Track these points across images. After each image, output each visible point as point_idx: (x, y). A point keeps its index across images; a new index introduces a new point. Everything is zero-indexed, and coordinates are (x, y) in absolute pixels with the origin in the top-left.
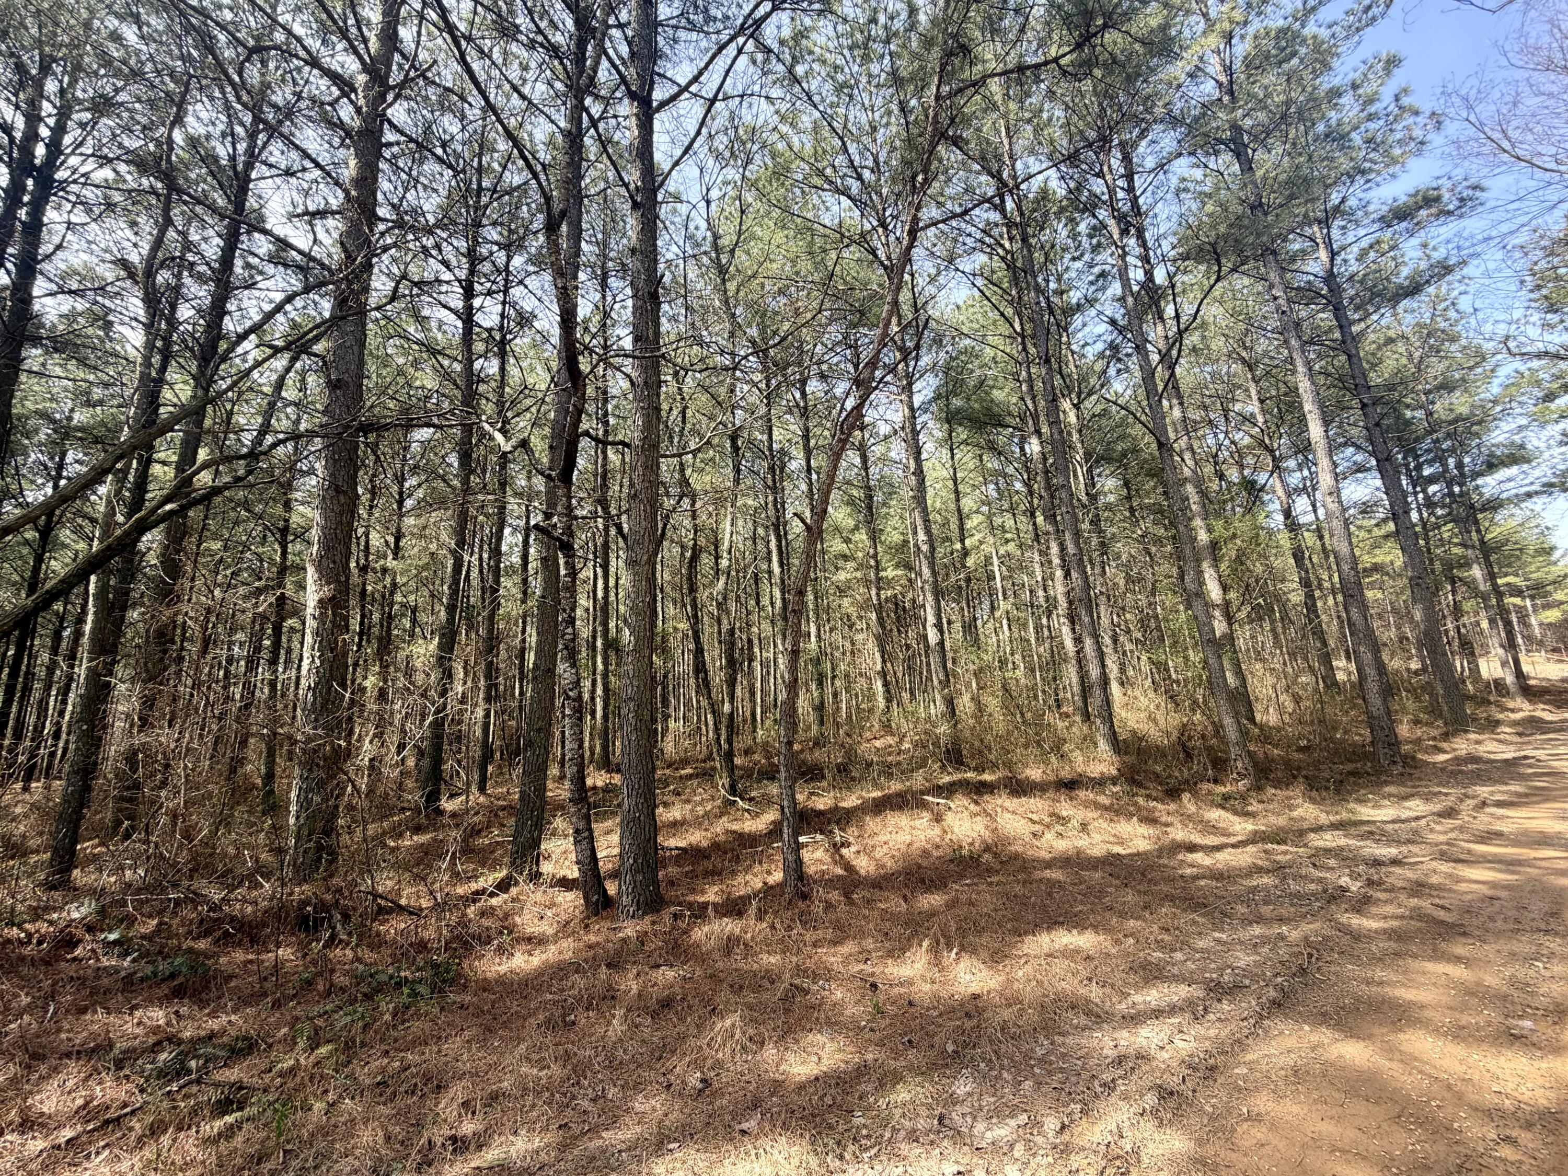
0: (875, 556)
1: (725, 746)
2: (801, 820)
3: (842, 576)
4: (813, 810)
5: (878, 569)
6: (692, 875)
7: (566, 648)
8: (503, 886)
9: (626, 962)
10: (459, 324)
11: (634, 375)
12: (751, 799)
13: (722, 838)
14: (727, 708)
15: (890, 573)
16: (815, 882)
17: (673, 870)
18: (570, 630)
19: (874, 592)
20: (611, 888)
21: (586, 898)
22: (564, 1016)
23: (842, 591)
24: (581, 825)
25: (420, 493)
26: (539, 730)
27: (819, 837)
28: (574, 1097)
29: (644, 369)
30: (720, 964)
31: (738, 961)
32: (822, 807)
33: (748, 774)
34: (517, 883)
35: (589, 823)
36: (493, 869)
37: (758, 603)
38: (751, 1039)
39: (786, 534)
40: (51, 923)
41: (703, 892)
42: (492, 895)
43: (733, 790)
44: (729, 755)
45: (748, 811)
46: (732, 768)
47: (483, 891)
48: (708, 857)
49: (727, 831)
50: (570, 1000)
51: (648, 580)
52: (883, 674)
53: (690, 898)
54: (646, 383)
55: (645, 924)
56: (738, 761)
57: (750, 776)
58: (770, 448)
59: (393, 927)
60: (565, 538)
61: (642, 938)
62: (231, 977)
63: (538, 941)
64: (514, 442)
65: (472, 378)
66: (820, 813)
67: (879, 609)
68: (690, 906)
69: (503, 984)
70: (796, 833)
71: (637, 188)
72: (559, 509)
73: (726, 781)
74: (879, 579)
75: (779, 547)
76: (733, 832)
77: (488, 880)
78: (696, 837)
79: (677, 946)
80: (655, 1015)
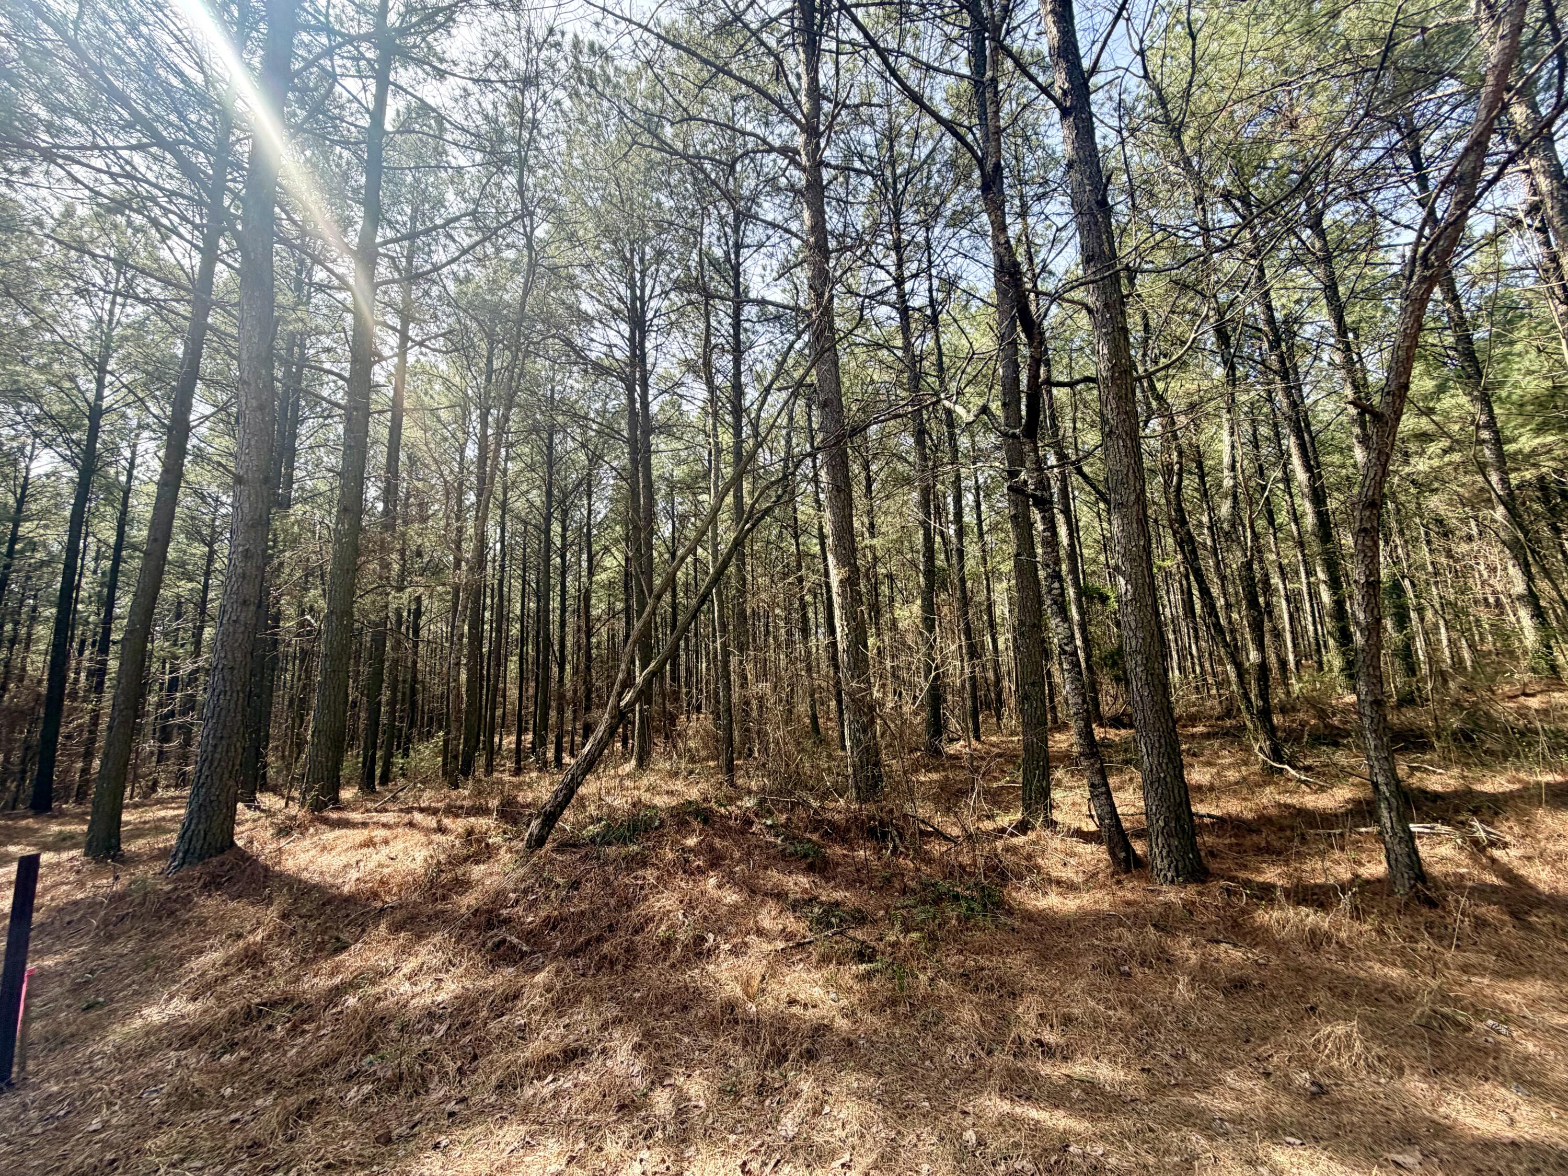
0: (1491, 424)
1: (1257, 702)
2: (1407, 802)
3: (1421, 465)
4: (1424, 792)
5: (1498, 441)
6: (1240, 849)
7: (1055, 603)
8: (1023, 827)
9: (1177, 929)
10: (894, 314)
11: (1090, 300)
12: (1307, 769)
13: (1273, 811)
14: (1254, 656)
15: (1526, 442)
16: (1448, 886)
17: (1209, 840)
18: (1056, 585)
19: (1494, 478)
20: (1139, 847)
21: (1112, 853)
22: (1118, 965)
23: (1423, 486)
24: (1097, 780)
25: (882, 475)
26: (1033, 684)
27: (1440, 828)
28: (1150, 1047)
29: (1102, 291)
30: (1304, 958)
31: (1329, 959)
32: (1439, 788)
33: (1294, 736)
34: (1033, 828)
35: (1104, 778)
36: (1007, 810)
37: (1271, 521)
38: (1380, 1059)
39: (1308, 425)
40: (739, 808)
41: (1259, 871)
42: (1012, 835)
43: (1276, 754)
44: (1265, 714)
45: (1304, 782)
46: (1271, 731)
47: (1003, 830)
48: (1258, 832)
49: (1279, 805)
50: (1120, 951)
51: (1139, 521)
52: (1532, 598)
53: (1242, 875)
54: (1106, 305)
55: (1191, 892)
56: (1277, 719)
57: (1298, 740)
58: (1271, 320)
59: (937, 848)
60: (1038, 493)
61: (1190, 907)
62: (838, 864)
63: (1068, 887)
64: (974, 410)
65: (913, 362)
66: (1436, 797)
67: (1509, 503)
68: (1247, 883)
69: (1045, 918)
70: (1404, 819)
71: (1065, 93)
72: (1028, 464)
73: (1266, 745)
74: (1501, 456)
75: (1302, 447)
76: (1287, 806)
77: (1005, 820)
78: (1232, 806)
79: (1236, 925)
80: (1226, 992)
